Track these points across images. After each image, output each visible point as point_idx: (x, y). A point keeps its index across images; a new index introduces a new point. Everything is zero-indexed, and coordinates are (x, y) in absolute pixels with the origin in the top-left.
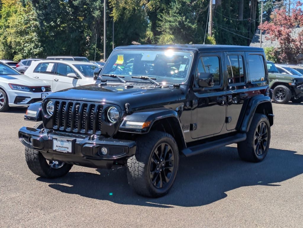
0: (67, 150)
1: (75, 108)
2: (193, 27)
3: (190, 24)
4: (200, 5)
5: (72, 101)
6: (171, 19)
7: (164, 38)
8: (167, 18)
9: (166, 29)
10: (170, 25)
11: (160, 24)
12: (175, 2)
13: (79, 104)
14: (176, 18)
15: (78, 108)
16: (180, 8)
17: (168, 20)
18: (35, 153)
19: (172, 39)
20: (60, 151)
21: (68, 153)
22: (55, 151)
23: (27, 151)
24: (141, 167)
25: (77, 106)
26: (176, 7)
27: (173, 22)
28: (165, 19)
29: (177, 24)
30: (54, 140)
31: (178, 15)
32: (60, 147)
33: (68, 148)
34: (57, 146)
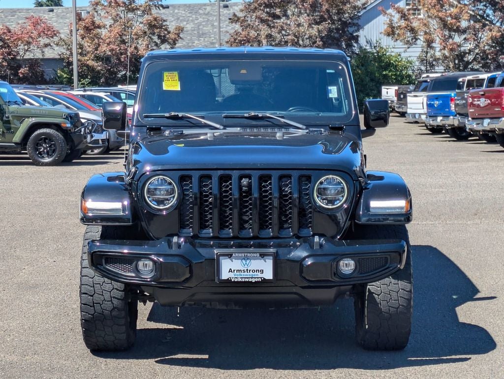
0: (260, 275)
1: (240, 187)
5: (227, 172)
13: (249, 177)
15: (249, 186)
18: (114, 297)
20: (240, 280)
21: (264, 281)
22: (228, 281)
23: (92, 296)
24: (404, 290)
25: (245, 182)
30: (221, 258)
32: (238, 271)
33: (262, 272)
34: (230, 271)
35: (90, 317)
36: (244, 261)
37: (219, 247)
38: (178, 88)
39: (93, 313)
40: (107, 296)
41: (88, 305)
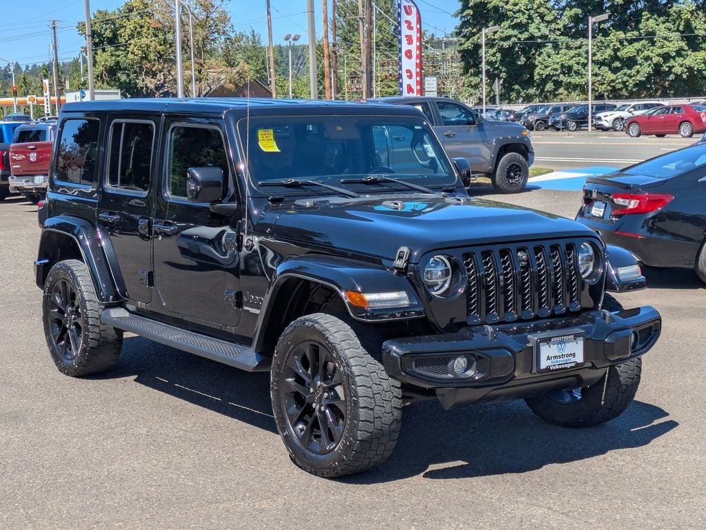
0: (573, 359)
18: (394, 407)
20: (557, 367)
22: (547, 370)
23: (372, 409)
30: (541, 344)
33: (574, 355)
34: (548, 358)
35: (368, 436)
36: (559, 345)
37: (534, 330)
38: (276, 149)
39: (371, 430)
40: (388, 407)
41: (368, 421)
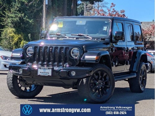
0: (48, 74)
1: (49, 49)
2: (30, 21)
3: (28, 20)
4: (35, 5)
5: (47, 46)
6: (13, 15)
7: (7, 31)
8: (9, 15)
9: (8, 23)
10: (12, 20)
11: (3, 20)
12: (15, 2)
13: (52, 47)
14: (17, 14)
15: (52, 50)
16: (20, 7)
17: (10, 17)
19: (13, 31)
20: (43, 75)
22: (40, 75)
25: (51, 48)
26: (17, 6)
27: (14, 18)
28: (8, 15)
29: (18, 19)
30: (38, 68)
31: (18, 12)
32: (43, 73)
34: (40, 72)
36: (44, 70)
